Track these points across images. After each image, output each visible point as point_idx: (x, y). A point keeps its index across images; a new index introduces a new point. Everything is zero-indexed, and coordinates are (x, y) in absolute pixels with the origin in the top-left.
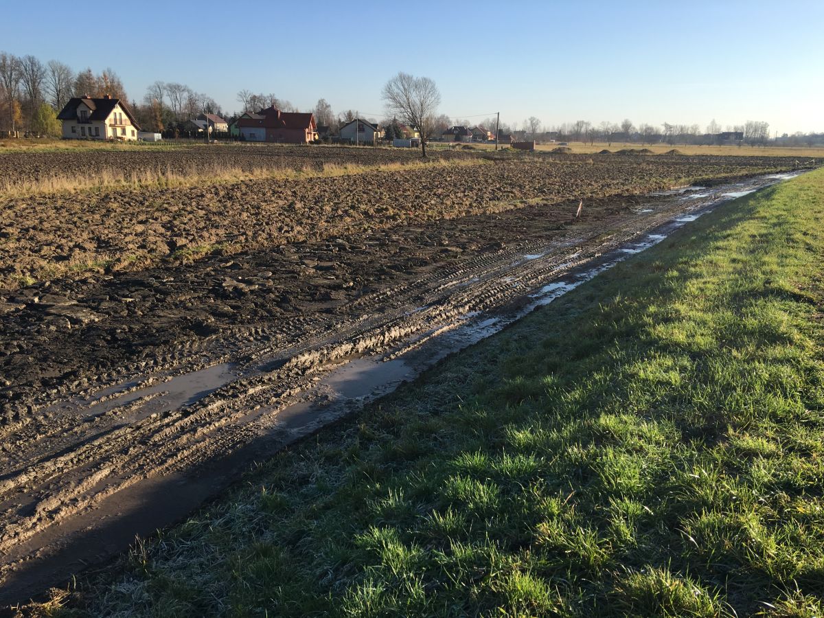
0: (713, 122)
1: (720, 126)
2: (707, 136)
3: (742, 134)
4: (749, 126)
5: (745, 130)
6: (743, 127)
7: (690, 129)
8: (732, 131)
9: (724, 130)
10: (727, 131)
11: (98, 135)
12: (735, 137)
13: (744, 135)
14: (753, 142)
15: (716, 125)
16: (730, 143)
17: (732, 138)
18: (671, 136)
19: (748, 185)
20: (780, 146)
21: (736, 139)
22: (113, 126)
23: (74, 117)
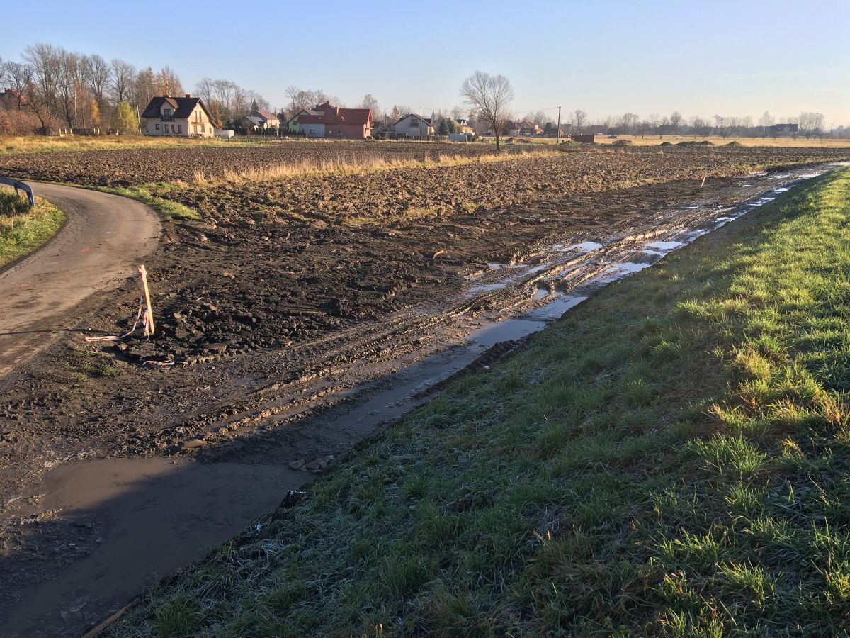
0: (766, 114)
1: (774, 118)
2: (760, 128)
3: (796, 125)
4: (804, 117)
5: (799, 121)
6: (797, 119)
7: (742, 122)
8: (786, 122)
9: (777, 122)
10: (780, 123)
11: (180, 133)
12: (790, 129)
13: (799, 127)
14: (808, 135)
15: (769, 117)
16: (785, 135)
17: (786, 130)
18: (722, 128)
19: (818, 170)
20: (836, 138)
21: (790, 131)
22: (195, 123)
23: (158, 115)
